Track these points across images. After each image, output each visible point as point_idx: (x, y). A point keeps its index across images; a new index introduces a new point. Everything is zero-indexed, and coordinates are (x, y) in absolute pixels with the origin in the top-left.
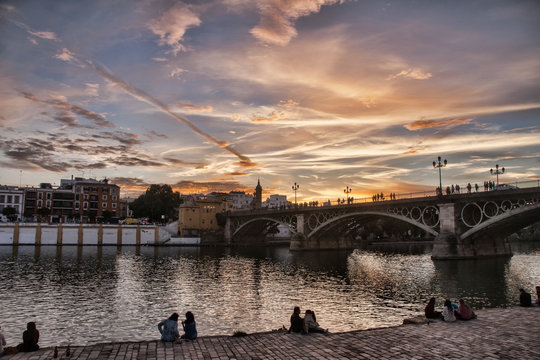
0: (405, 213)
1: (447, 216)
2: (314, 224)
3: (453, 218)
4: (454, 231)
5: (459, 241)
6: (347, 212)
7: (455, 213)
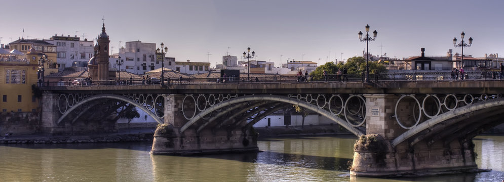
0: (321, 102)
1: (375, 112)
2: (190, 110)
3: (383, 115)
4: (383, 135)
5: (390, 149)
6: (241, 95)
7: (386, 107)
